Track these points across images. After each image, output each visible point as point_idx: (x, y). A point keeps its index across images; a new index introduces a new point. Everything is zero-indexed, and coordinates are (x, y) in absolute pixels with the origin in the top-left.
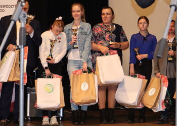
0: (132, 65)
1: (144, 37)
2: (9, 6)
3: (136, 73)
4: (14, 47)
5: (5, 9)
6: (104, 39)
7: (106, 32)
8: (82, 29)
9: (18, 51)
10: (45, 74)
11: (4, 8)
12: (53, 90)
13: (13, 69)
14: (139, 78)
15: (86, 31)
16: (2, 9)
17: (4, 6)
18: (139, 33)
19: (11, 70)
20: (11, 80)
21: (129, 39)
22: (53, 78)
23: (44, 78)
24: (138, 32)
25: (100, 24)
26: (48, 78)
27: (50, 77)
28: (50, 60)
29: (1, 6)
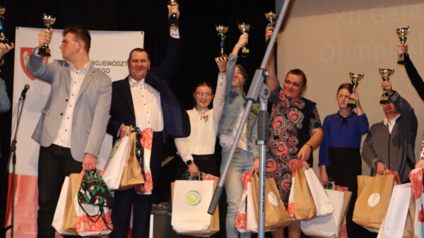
1: (344, 119)
2: (117, 64)
3: (331, 180)
5: (111, 67)
6: (286, 115)
7: (290, 107)
10: (188, 173)
11: (109, 67)
14: (336, 189)
16: (106, 67)
17: (110, 63)
18: (338, 114)
22: (201, 179)
24: (336, 112)
26: (193, 179)
27: (197, 178)
29: (104, 63)
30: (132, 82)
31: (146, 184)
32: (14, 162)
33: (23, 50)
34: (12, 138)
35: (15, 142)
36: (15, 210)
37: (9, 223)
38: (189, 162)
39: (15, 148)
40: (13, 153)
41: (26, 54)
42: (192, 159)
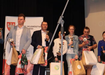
0: (99, 56)
2: (35, 27)
4: (41, 47)
8: (74, 38)
9: (43, 49)
12: (59, 69)
13: (41, 58)
15: (76, 39)
16: (32, 28)
17: (33, 27)
19: (40, 58)
20: (39, 63)
21: (97, 43)
22: (59, 62)
23: (55, 62)
25: (82, 36)
26: (56, 62)
28: (59, 54)
29: (31, 26)
30: (42, 31)
31: (45, 63)
32: (5, 56)
33: (8, 23)
34: (4, 49)
35: (5, 49)
36: (5, 70)
37: (3, 73)
38: (56, 57)
39: (5, 51)
40: (4, 53)
41: (8, 24)
42: (56, 56)
